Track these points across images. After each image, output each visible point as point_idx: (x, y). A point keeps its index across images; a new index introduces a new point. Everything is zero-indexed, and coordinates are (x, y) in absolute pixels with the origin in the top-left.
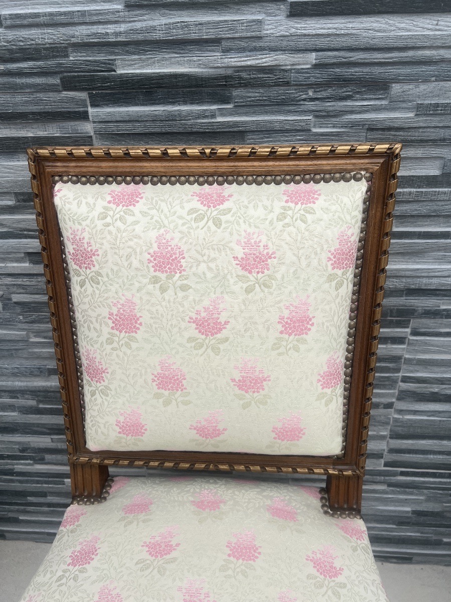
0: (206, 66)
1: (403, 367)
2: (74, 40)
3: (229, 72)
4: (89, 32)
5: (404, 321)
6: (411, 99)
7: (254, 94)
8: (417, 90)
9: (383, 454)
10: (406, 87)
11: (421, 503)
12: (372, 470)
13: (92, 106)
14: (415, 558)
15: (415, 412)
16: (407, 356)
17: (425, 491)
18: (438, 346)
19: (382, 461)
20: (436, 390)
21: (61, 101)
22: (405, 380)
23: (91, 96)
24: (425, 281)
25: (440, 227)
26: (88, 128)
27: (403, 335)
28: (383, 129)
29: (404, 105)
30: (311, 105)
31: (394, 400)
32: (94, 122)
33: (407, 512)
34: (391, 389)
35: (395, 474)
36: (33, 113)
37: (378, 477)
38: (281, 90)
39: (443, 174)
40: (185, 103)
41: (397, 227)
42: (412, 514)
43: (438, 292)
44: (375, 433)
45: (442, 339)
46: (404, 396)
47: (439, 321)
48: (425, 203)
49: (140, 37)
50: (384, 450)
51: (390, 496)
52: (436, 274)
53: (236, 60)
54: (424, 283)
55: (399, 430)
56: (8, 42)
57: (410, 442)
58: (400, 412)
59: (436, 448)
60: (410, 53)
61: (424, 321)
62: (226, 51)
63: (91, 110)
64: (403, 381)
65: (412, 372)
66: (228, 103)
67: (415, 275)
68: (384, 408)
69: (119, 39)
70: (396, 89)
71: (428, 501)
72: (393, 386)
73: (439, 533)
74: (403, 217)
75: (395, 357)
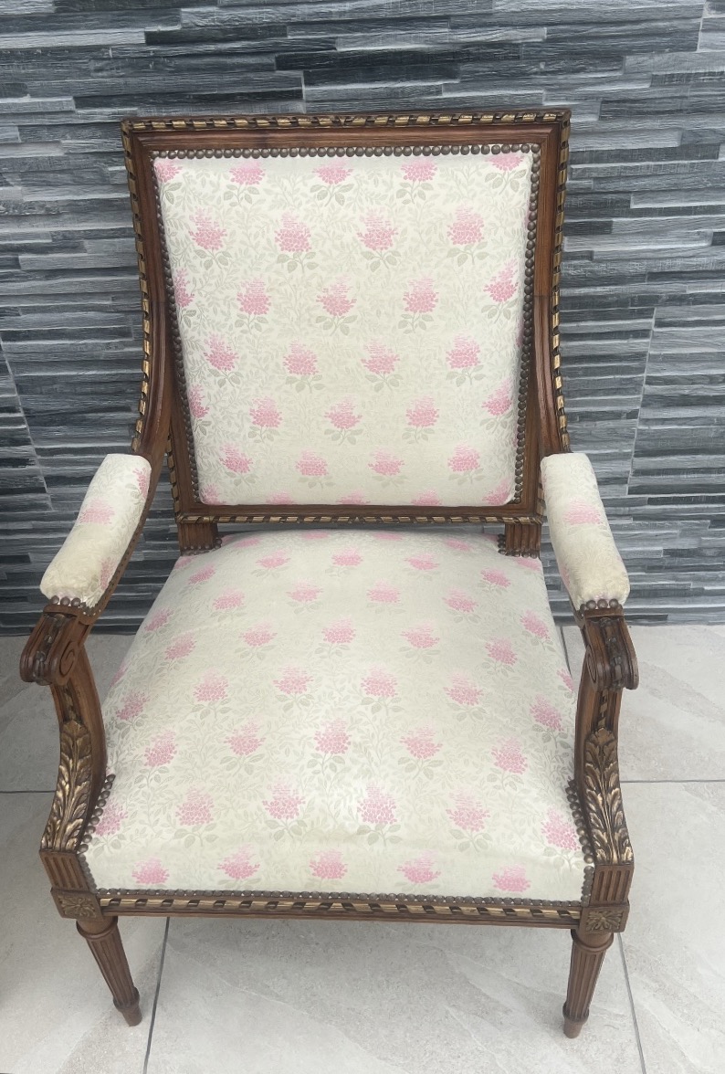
0: (433, 42)
1: (648, 365)
2: (294, 19)
3: (457, 48)
4: (311, 11)
5: (646, 310)
6: (645, 69)
7: (483, 68)
8: (652, 61)
9: (627, 478)
10: (640, 59)
11: (675, 538)
12: (614, 499)
13: (308, 83)
14: (671, 617)
15: (663, 421)
16: (652, 352)
17: (679, 522)
18: (686, 338)
19: (627, 487)
20: (686, 392)
21: (274, 80)
22: (651, 381)
23: (306, 75)
24: (668, 262)
25: (682, 202)
26: (300, 107)
27: (646, 327)
28: (618, 101)
29: (639, 76)
30: (542, 79)
31: (638, 407)
32: (308, 102)
33: (659, 552)
34: (634, 394)
35: (641, 503)
36: (241, 94)
37: (622, 509)
38: (512, 63)
39: (682, 147)
40: (408, 79)
41: (635, 204)
42: (664, 554)
43: (684, 275)
44: (617, 451)
45: (690, 329)
46: (649, 401)
47: (686, 308)
48: (664, 177)
49: (366, 16)
50: (628, 472)
51: (637, 532)
52: (680, 254)
53: (464, 36)
54: (667, 265)
55: (647, 445)
56: (222, 22)
57: (658, 459)
58: (646, 421)
59: (689, 465)
60: (643, 26)
61: (669, 309)
62: (455, 27)
63: (305, 89)
64: (647, 383)
65: (658, 371)
66: (454, 78)
67: (657, 256)
68: (627, 418)
69: (343, 18)
70: (630, 60)
71: (683, 535)
72: (636, 390)
73: (699, 579)
74: (642, 193)
75: (637, 354)
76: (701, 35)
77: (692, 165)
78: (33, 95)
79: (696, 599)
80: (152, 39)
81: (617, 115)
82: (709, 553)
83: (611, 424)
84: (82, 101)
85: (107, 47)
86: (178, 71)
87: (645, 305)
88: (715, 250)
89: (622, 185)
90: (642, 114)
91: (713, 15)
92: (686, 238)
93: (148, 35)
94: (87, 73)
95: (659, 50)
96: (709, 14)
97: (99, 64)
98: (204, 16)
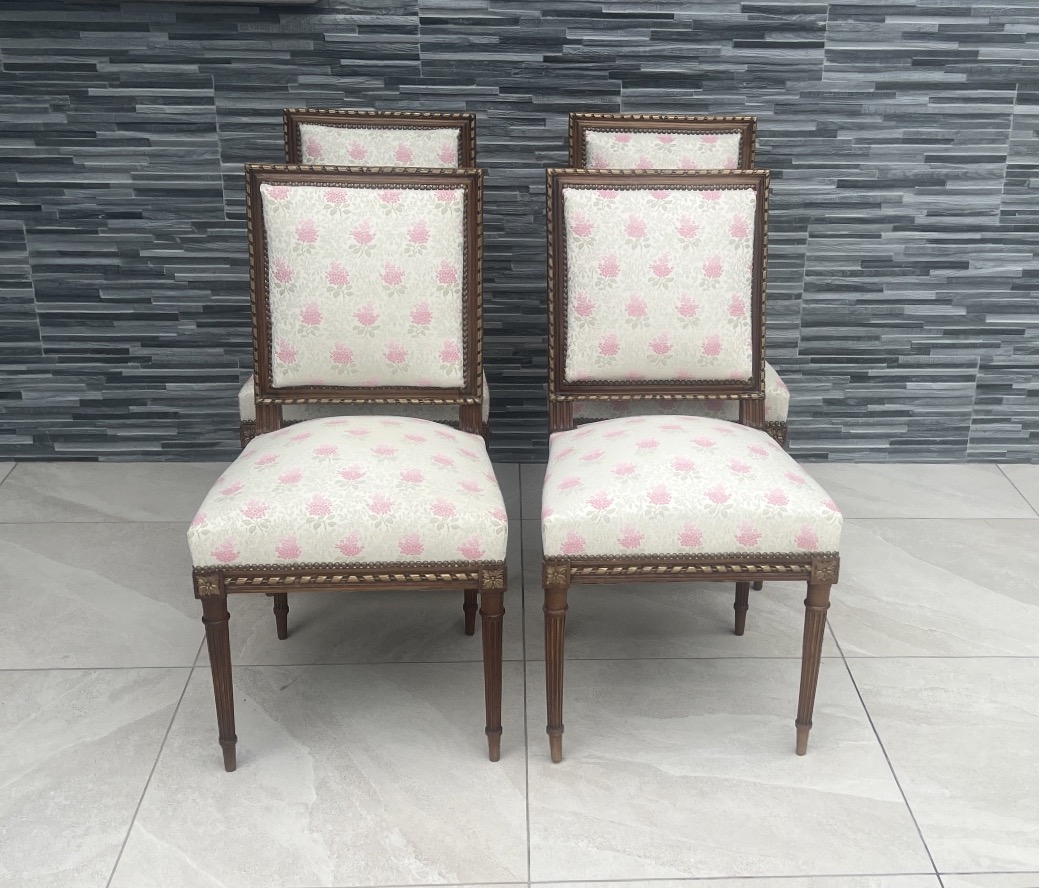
0: (690, 69)
1: (806, 263)
2: (620, 54)
3: (702, 73)
4: (629, 50)
5: (804, 226)
6: (797, 89)
7: (715, 84)
8: (800, 85)
9: (797, 343)
10: (794, 83)
11: (829, 390)
13: (623, 88)
14: (831, 456)
16: (808, 254)
17: (831, 377)
19: (797, 350)
20: (829, 282)
21: (607, 85)
22: (809, 273)
23: (624, 83)
24: (813, 197)
26: (618, 100)
27: (804, 238)
28: (784, 105)
29: (794, 92)
30: (745, 91)
31: (802, 291)
32: (623, 97)
33: (819, 400)
34: (799, 282)
35: (807, 362)
38: (730, 82)
39: (818, 130)
40: (676, 87)
41: (795, 161)
42: (823, 402)
43: (823, 205)
46: (809, 287)
47: (825, 226)
48: (809, 147)
49: (656, 54)
50: (798, 339)
52: (819, 192)
53: (706, 67)
54: (813, 199)
55: (809, 318)
56: (584, 53)
58: (806, 301)
60: (795, 67)
61: (816, 226)
62: (701, 62)
63: (622, 90)
64: (807, 275)
65: (812, 266)
66: (700, 88)
67: (808, 193)
68: (795, 299)
70: (789, 84)
71: (834, 388)
72: (800, 279)
73: (846, 424)
74: (799, 156)
75: (800, 255)
76: (823, 73)
77: (824, 141)
78: (478, 85)
79: (846, 441)
80: (546, 59)
81: (784, 112)
82: (851, 402)
83: (786, 303)
84: (504, 90)
85: (522, 62)
86: (557, 76)
87: (802, 223)
88: (839, 190)
89: (787, 151)
90: (796, 112)
91: (829, 64)
92: (823, 183)
93: (545, 57)
94: (509, 75)
95: (804, 80)
96: (826, 63)
97: (517, 71)
98: (575, 49)
